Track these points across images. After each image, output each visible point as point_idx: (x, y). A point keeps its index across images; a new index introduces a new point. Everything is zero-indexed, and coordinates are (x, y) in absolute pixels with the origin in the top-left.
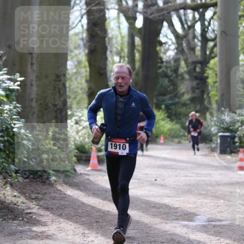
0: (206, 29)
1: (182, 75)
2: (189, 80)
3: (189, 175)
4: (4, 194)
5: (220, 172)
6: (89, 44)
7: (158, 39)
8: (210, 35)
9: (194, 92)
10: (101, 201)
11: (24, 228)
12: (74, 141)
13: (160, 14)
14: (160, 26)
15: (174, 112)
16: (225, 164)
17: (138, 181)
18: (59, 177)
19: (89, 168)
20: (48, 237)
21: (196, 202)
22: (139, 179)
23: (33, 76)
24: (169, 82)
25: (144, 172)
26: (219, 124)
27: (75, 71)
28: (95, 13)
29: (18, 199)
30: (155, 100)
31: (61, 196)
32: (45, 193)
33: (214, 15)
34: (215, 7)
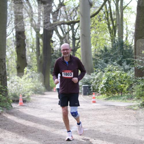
0: (75, 34)
5: (84, 104)
6: (17, 43)
7: (51, 39)
8: (77, 37)
10: (25, 121)
12: (11, 92)
13: (51, 27)
14: (51, 33)
16: (86, 100)
17: (43, 110)
18: (4, 110)
19: (19, 105)
22: (43, 109)
25: (46, 106)
27: (10, 57)
30: (50, 70)
31: (5, 119)
33: (78, 26)
34: (79, 23)
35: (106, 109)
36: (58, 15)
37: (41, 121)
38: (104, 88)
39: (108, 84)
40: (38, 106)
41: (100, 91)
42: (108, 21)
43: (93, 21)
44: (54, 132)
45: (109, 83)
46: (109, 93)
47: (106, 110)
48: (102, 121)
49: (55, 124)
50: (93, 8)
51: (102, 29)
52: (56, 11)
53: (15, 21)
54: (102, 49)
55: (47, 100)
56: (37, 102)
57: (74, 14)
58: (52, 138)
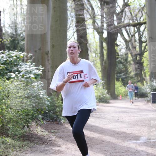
0: (141, 36)
1: (129, 62)
2: (134, 64)
3: (136, 115)
4: (37, 131)
5: (153, 113)
7: (116, 43)
8: (143, 39)
9: (136, 71)
10: (89, 132)
11: (48, 148)
13: (116, 29)
14: (116, 36)
15: (126, 82)
16: (155, 109)
17: (109, 120)
18: (66, 120)
20: (61, 152)
21: (140, 130)
22: (109, 119)
23: (49, 67)
24: (123, 66)
25: (112, 115)
26: (151, 87)
28: (81, 31)
29: (44, 133)
30: (116, 76)
31: (67, 130)
32: (59, 129)
33: (145, 28)
34: (145, 24)
36: (122, 17)
37: (106, 132)
40: (103, 116)
44: (121, 144)
49: (121, 135)
52: (120, 12)
53: (77, 24)
55: (112, 109)
56: (101, 112)
57: (140, 15)
58: (119, 150)
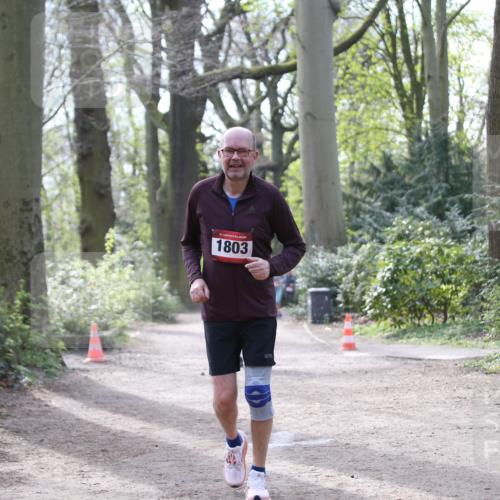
0: (280, 111)
5: (313, 355)
6: (80, 144)
7: (198, 130)
8: (287, 120)
10: (109, 414)
12: (59, 313)
13: (198, 88)
14: (199, 109)
16: (321, 341)
17: (172, 378)
18: (37, 378)
19: (88, 359)
20: (20, 481)
22: (174, 374)
25: (182, 361)
26: (308, 273)
27: (57, 192)
31: (41, 409)
32: (14, 406)
33: (292, 85)
34: (294, 73)
35: (392, 369)
36: (220, 48)
37: (164, 415)
38: (383, 297)
39: (398, 285)
40: (156, 364)
41: (370, 309)
42: (395, 66)
43: (344, 67)
44: (210, 453)
45: (402, 280)
46: (401, 315)
47: (392, 373)
48: (378, 411)
50: (342, 21)
51: (376, 93)
52: (215, 34)
54: (377, 163)
55: (186, 341)
56: (150, 350)
57: (276, 42)
58: (206, 474)
